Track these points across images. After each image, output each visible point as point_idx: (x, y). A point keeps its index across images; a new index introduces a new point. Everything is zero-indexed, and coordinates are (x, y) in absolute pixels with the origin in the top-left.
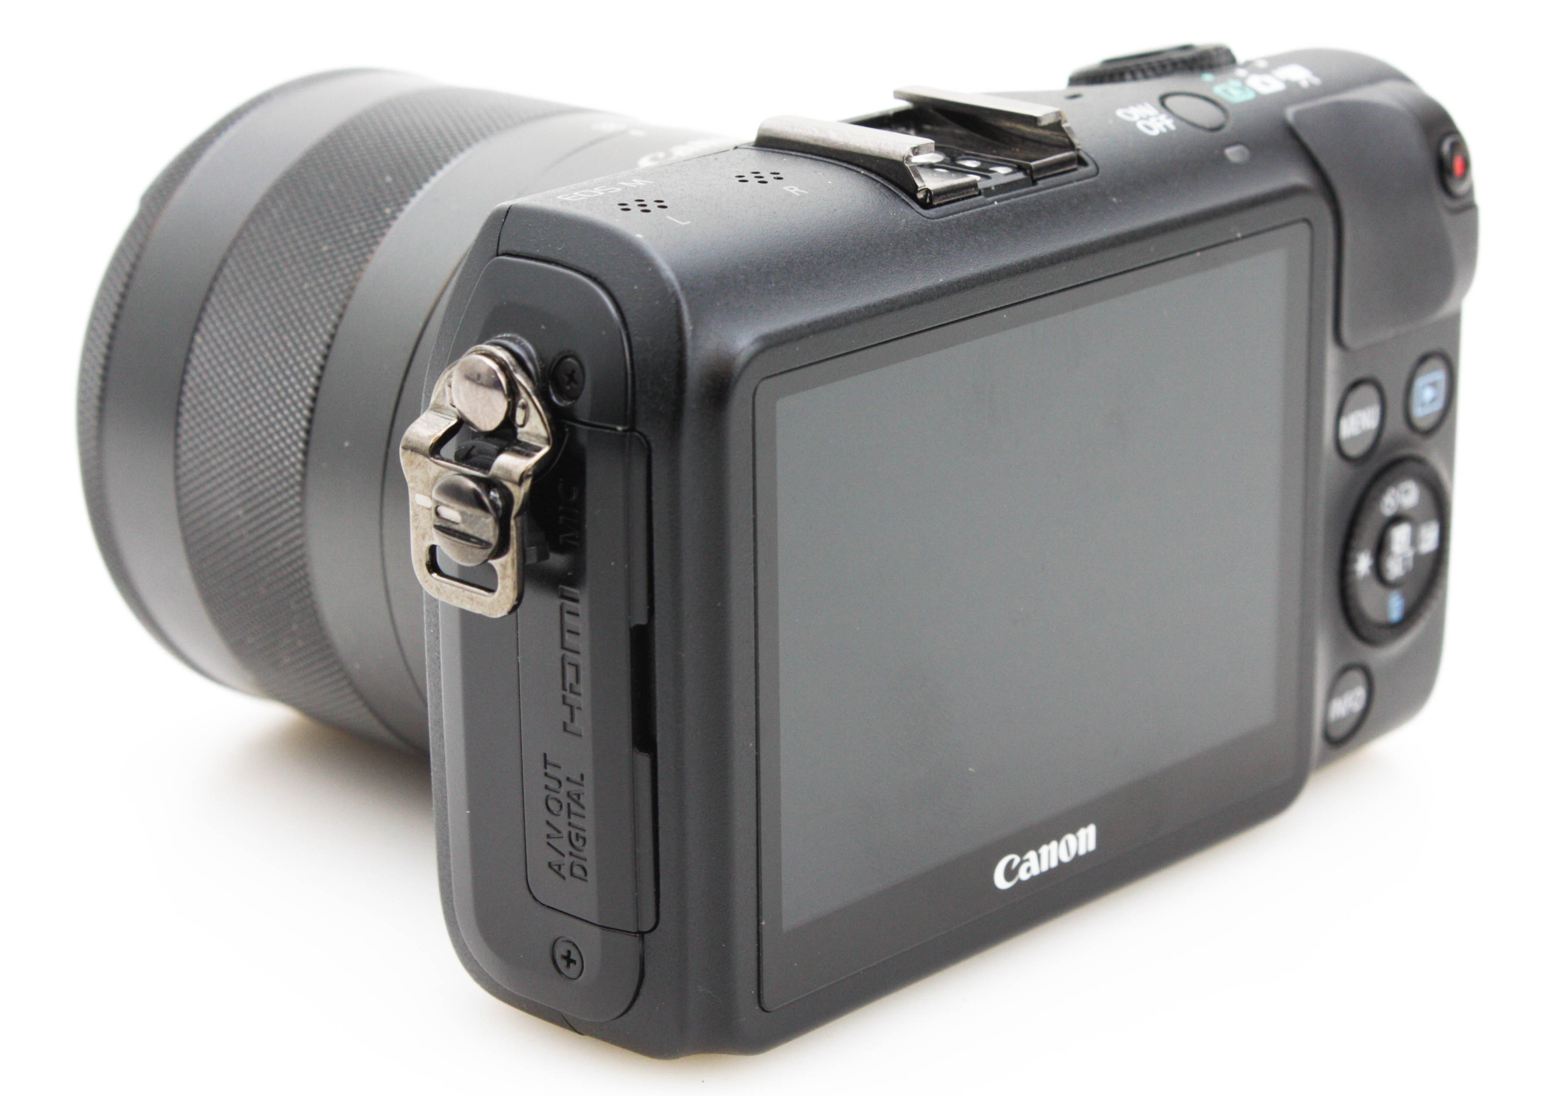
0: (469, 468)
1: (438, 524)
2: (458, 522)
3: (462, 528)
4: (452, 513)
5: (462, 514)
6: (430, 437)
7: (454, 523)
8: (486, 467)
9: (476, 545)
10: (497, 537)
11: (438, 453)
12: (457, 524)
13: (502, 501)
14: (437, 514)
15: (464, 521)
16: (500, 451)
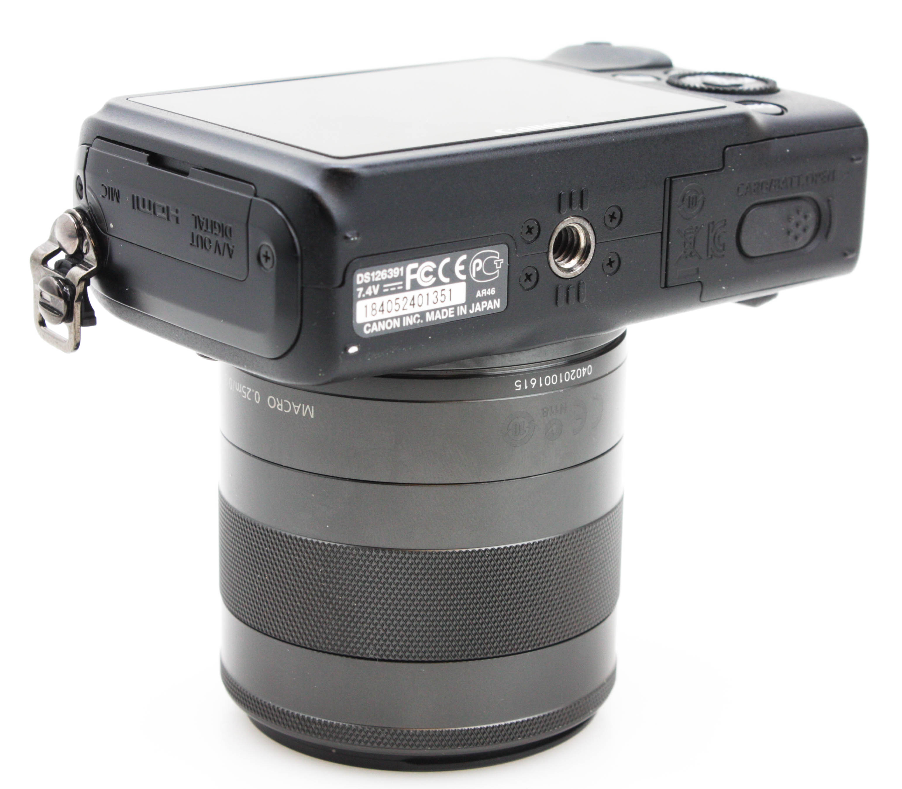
0: (58, 273)
1: (41, 301)
2: (50, 301)
3: (51, 304)
4: (47, 296)
5: (51, 297)
6: (43, 255)
7: (48, 301)
8: (65, 273)
9: (56, 315)
10: (66, 311)
11: (46, 263)
12: (49, 302)
13: (70, 293)
14: (41, 295)
15: (52, 301)
16: (73, 265)
